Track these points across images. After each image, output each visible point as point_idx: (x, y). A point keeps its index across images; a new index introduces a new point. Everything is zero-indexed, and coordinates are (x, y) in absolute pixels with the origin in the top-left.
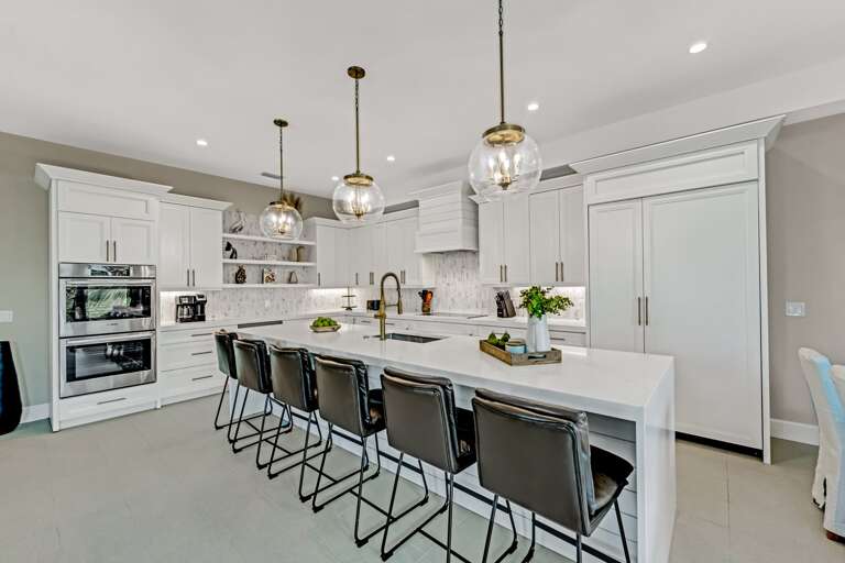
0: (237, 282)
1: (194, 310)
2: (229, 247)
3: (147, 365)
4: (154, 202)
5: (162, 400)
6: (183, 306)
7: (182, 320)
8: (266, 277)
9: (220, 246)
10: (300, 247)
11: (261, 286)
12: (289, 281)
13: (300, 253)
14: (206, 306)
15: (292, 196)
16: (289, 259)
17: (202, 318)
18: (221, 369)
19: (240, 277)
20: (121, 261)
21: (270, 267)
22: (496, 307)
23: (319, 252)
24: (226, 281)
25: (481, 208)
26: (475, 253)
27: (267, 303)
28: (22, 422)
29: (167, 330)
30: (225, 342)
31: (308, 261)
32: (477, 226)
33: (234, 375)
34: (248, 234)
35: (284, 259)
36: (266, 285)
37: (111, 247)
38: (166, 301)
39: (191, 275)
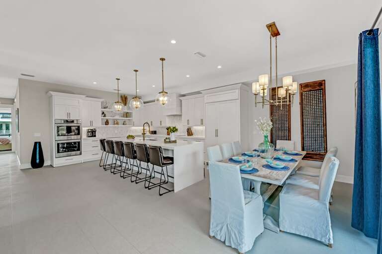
0: (106, 125)
1: (92, 133)
2: (103, 113)
3: (79, 149)
4: (81, 101)
5: (84, 160)
6: (89, 132)
7: (89, 137)
8: (116, 123)
9: (101, 113)
10: (127, 113)
11: (113, 126)
12: (124, 124)
13: (127, 115)
14: (96, 132)
15: (124, 96)
16: (124, 117)
17: (95, 136)
18: (101, 150)
19: (107, 123)
20: (72, 118)
21: (117, 120)
22: (187, 133)
23: (134, 114)
24: (102, 124)
25: (183, 101)
26: (181, 115)
27: (116, 132)
28: (44, 165)
29: (84, 139)
30: (102, 142)
31: (130, 117)
32: (181, 106)
33: (105, 150)
34: (109, 109)
35: (122, 117)
36: (115, 126)
37: (69, 114)
38: (84, 130)
39: (91, 123)
